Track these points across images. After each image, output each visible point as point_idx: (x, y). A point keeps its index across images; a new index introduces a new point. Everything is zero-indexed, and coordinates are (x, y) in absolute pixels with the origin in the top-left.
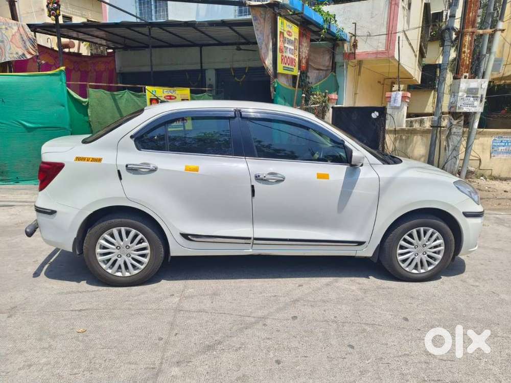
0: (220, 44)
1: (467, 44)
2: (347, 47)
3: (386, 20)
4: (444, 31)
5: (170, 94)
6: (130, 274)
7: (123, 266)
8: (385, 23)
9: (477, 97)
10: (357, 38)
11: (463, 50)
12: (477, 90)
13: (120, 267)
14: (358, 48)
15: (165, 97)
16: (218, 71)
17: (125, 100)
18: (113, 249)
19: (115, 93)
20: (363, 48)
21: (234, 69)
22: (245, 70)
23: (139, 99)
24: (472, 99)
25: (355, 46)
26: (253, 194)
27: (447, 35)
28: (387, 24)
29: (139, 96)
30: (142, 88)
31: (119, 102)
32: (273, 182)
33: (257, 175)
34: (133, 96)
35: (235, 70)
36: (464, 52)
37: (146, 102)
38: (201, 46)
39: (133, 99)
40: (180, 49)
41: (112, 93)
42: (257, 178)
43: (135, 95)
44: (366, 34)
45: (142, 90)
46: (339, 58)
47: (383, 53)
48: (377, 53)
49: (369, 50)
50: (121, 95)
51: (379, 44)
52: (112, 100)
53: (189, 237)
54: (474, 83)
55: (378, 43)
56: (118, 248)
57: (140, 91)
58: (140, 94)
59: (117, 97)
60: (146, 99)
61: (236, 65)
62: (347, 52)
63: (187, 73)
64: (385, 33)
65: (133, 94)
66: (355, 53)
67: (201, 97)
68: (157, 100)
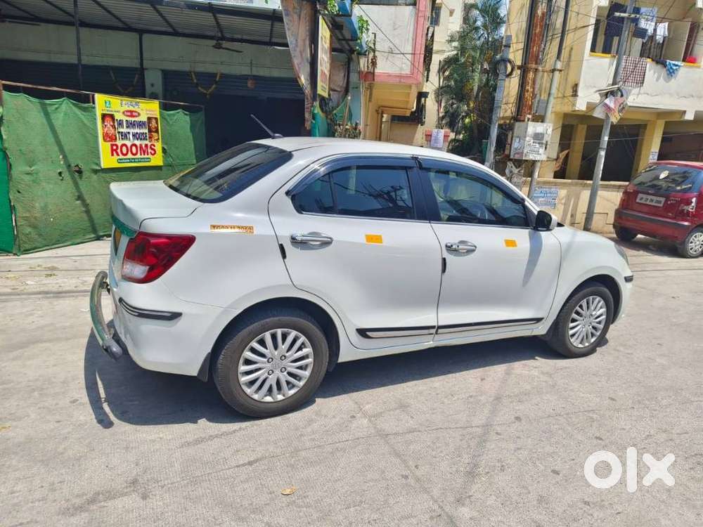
0: (175, 33)
1: (530, 82)
2: (363, 63)
3: (411, 35)
4: (498, 62)
5: (131, 108)
6: (284, 396)
7: (275, 387)
8: (411, 39)
9: (542, 144)
10: (377, 53)
11: (527, 88)
12: (542, 135)
13: (270, 390)
14: (377, 66)
15: (124, 113)
16: (166, 74)
17: (62, 114)
18: (263, 363)
19: (48, 102)
20: (383, 68)
21: (195, 73)
22: (216, 77)
23: (85, 113)
24: (537, 146)
25: (374, 63)
26: (444, 270)
27: (502, 67)
28: (413, 40)
29: (85, 110)
30: (88, 95)
31: (53, 116)
32: (464, 253)
33: (449, 245)
34: (74, 108)
35: (198, 75)
36: (528, 91)
37: (95, 119)
38: (141, 32)
39: (75, 113)
40: (101, 31)
41: (41, 101)
42: (449, 248)
43: (80, 108)
44: (387, 50)
45: (88, 100)
46: (354, 77)
47: (407, 77)
48: (400, 76)
49: (390, 72)
50: (56, 106)
51: (404, 65)
52: (42, 114)
53: (368, 333)
54: (539, 128)
55: (402, 63)
56: (270, 360)
57: (84, 100)
58: (86, 105)
59: (50, 109)
60: (95, 115)
61: (200, 68)
62: (363, 69)
63: (111, 72)
64: (410, 52)
65: (74, 104)
66: (374, 73)
67: (174, 115)
68: (112, 117)
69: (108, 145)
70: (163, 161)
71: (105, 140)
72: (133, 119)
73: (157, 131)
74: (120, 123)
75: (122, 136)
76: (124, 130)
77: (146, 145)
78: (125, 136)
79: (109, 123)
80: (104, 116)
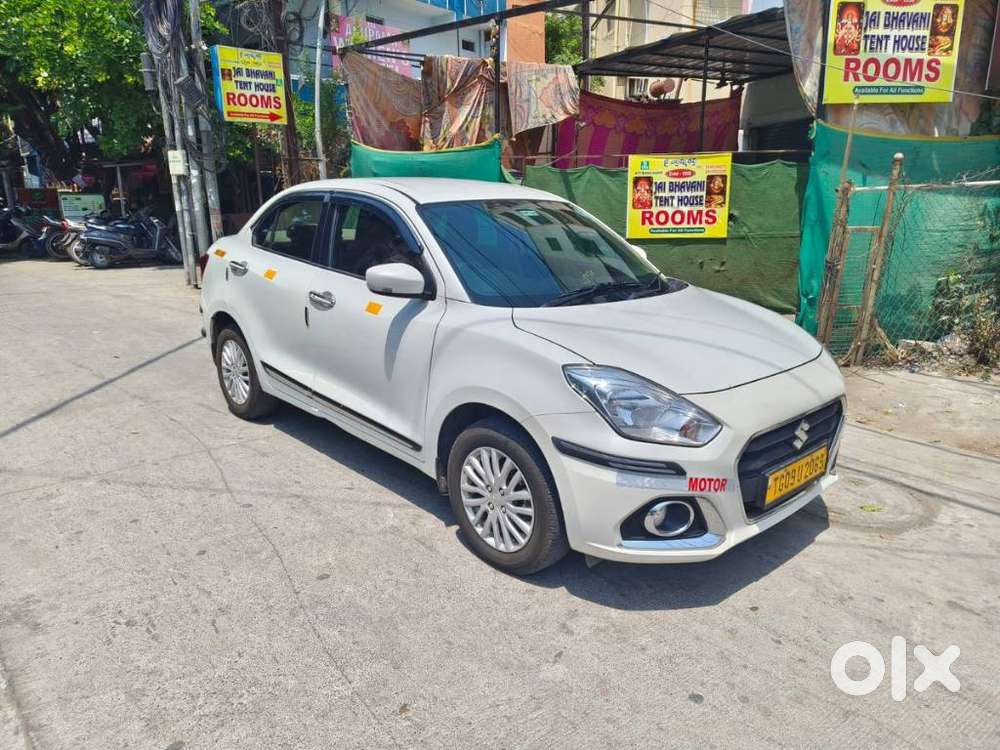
5: (681, 167)
15: (668, 173)
17: (585, 182)
19: (570, 170)
23: (613, 179)
26: (306, 322)
29: (613, 175)
30: (621, 158)
31: (574, 185)
34: (600, 174)
37: (625, 184)
39: (601, 180)
41: (563, 170)
43: (607, 173)
50: (578, 174)
52: (563, 184)
58: (615, 169)
59: (571, 177)
60: (626, 179)
65: (602, 171)
67: (763, 168)
68: (649, 180)
69: (639, 212)
70: (728, 231)
71: (634, 207)
72: (681, 180)
73: (722, 192)
74: (661, 187)
75: (661, 201)
76: (666, 194)
77: (700, 212)
78: (665, 201)
79: (643, 187)
80: (637, 181)
